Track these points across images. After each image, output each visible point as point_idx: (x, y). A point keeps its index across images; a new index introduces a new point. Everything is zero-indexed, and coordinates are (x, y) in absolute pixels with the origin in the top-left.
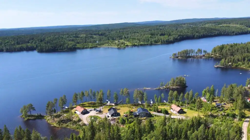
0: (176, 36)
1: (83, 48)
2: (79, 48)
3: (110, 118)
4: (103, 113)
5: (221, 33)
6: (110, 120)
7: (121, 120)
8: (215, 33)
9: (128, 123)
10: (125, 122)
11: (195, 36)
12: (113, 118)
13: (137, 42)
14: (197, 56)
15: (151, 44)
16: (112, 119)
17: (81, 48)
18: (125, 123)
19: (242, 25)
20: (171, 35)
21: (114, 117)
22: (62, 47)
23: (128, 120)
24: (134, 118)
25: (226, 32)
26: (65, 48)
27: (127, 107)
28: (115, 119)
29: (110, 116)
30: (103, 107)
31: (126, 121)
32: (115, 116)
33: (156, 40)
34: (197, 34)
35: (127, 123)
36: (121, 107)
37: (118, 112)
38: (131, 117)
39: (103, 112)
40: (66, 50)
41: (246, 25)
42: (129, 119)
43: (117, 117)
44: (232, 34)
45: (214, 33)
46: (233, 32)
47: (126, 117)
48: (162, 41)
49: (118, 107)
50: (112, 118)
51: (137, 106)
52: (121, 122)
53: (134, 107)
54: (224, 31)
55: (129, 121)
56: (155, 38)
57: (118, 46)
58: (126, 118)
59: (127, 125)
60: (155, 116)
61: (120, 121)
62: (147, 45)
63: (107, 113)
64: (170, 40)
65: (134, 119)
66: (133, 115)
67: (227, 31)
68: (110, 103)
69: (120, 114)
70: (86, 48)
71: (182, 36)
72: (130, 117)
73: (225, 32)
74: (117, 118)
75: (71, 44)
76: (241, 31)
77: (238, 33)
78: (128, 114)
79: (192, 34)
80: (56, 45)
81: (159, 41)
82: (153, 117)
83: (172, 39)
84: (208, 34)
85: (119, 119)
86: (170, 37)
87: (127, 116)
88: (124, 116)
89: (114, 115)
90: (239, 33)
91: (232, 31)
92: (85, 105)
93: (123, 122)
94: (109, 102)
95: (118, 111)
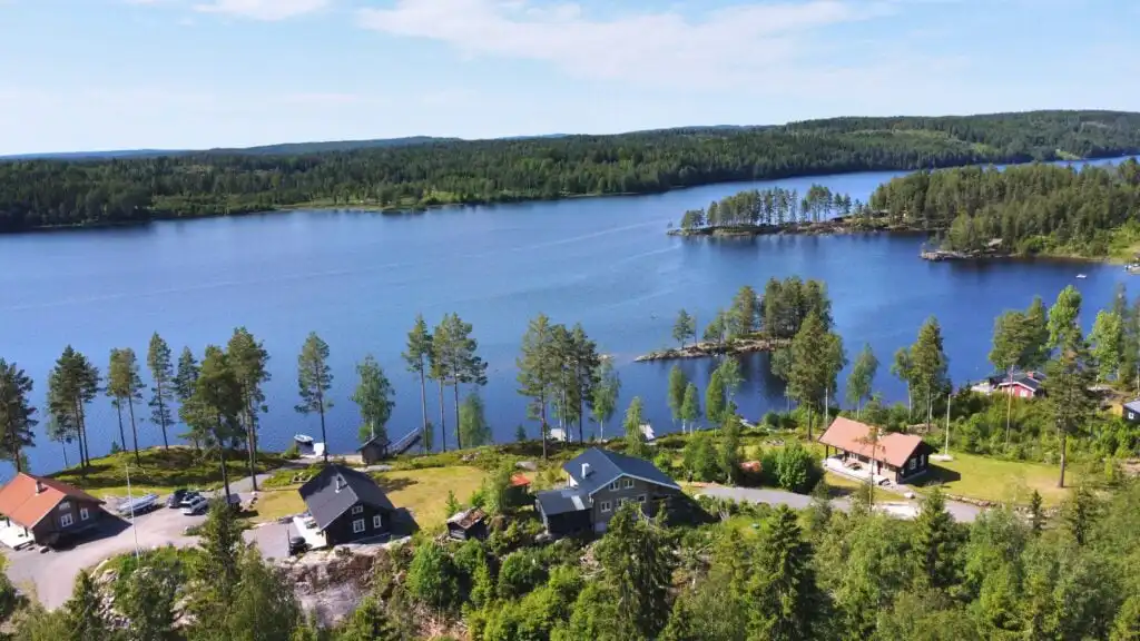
0: (670, 165)
1: (192, 215)
2: (167, 216)
3: (320, 557)
4: (252, 519)
5: (862, 158)
6: (314, 580)
7: (430, 571)
8: (838, 156)
9: (494, 595)
10: (466, 582)
11: (756, 172)
12: (346, 553)
13: (483, 187)
14: (809, 223)
15: (555, 197)
16: (331, 568)
17: (180, 213)
18: (464, 596)
19: (942, 130)
20: (645, 159)
21: (350, 546)
22: (62, 205)
23: (494, 567)
24: (545, 543)
25: (882, 154)
26: (83, 209)
27: (466, 463)
28: (368, 561)
29: (316, 539)
30: (260, 479)
31: (481, 574)
32: (369, 536)
33: (577, 179)
34: (762, 160)
35: (487, 591)
36: (419, 466)
37: (397, 506)
38: (518, 533)
39: (255, 514)
40: (89, 220)
41: (957, 132)
42: (504, 551)
43: (388, 546)
44: (910, 165)
45: (833, 161)
46: (914, 157)
47: (469, 534)
48: (606, 184)
49: (393, 471)
50: (332, 556)
51: (549, 453)
52: (423, 590)
53: (523, 464)
54: (875, 152)
55: (505, 570)
56: (572, 169)
57: (384, 204)
58: (469, 545)
59: (482, 614)
60: (726, 517)
61: (414, 577)
62: (537, 199)
63: (290, 520)
64: (644, 178)
65: (549, 551)
66: (536, 515)
67: (885, 151)
68: (326, 453)
69: (417, 519)
70: (212, 214)
71: (695, 166)
72: (509, 532)
73: (878, 154)
74: (386, 554)
75: (119, 191)
76: (945, 153)
77: (934, 163)
78: (486, 509)
79: (743, 160)
80: (31, 199)
81: (590, 181)
82: (717, 519)
83: (653, 176)
84: (811, 160)
85: (405, 557)
86: (641, 167)
87: (478, 530)
88: (452, 526)
89: (358, 525)
90: (937, 160)
91: (906, 153)
92: (102, 475)
93: (445, 586)
94: (319, 448)
95: (397, 499)
